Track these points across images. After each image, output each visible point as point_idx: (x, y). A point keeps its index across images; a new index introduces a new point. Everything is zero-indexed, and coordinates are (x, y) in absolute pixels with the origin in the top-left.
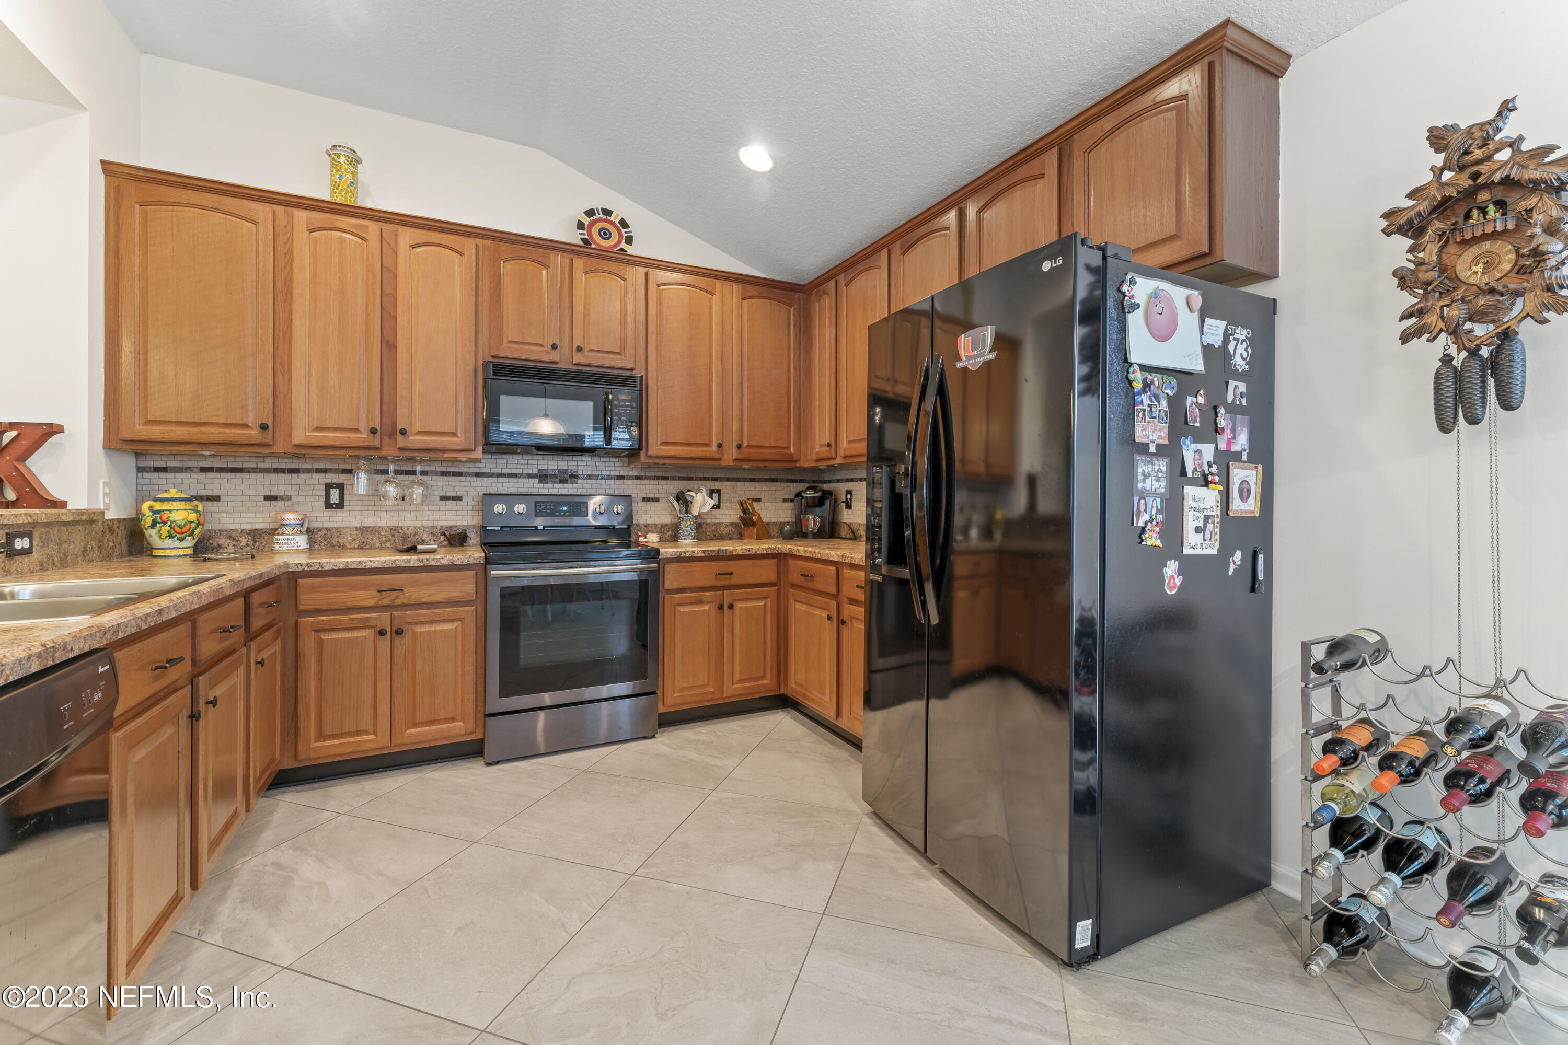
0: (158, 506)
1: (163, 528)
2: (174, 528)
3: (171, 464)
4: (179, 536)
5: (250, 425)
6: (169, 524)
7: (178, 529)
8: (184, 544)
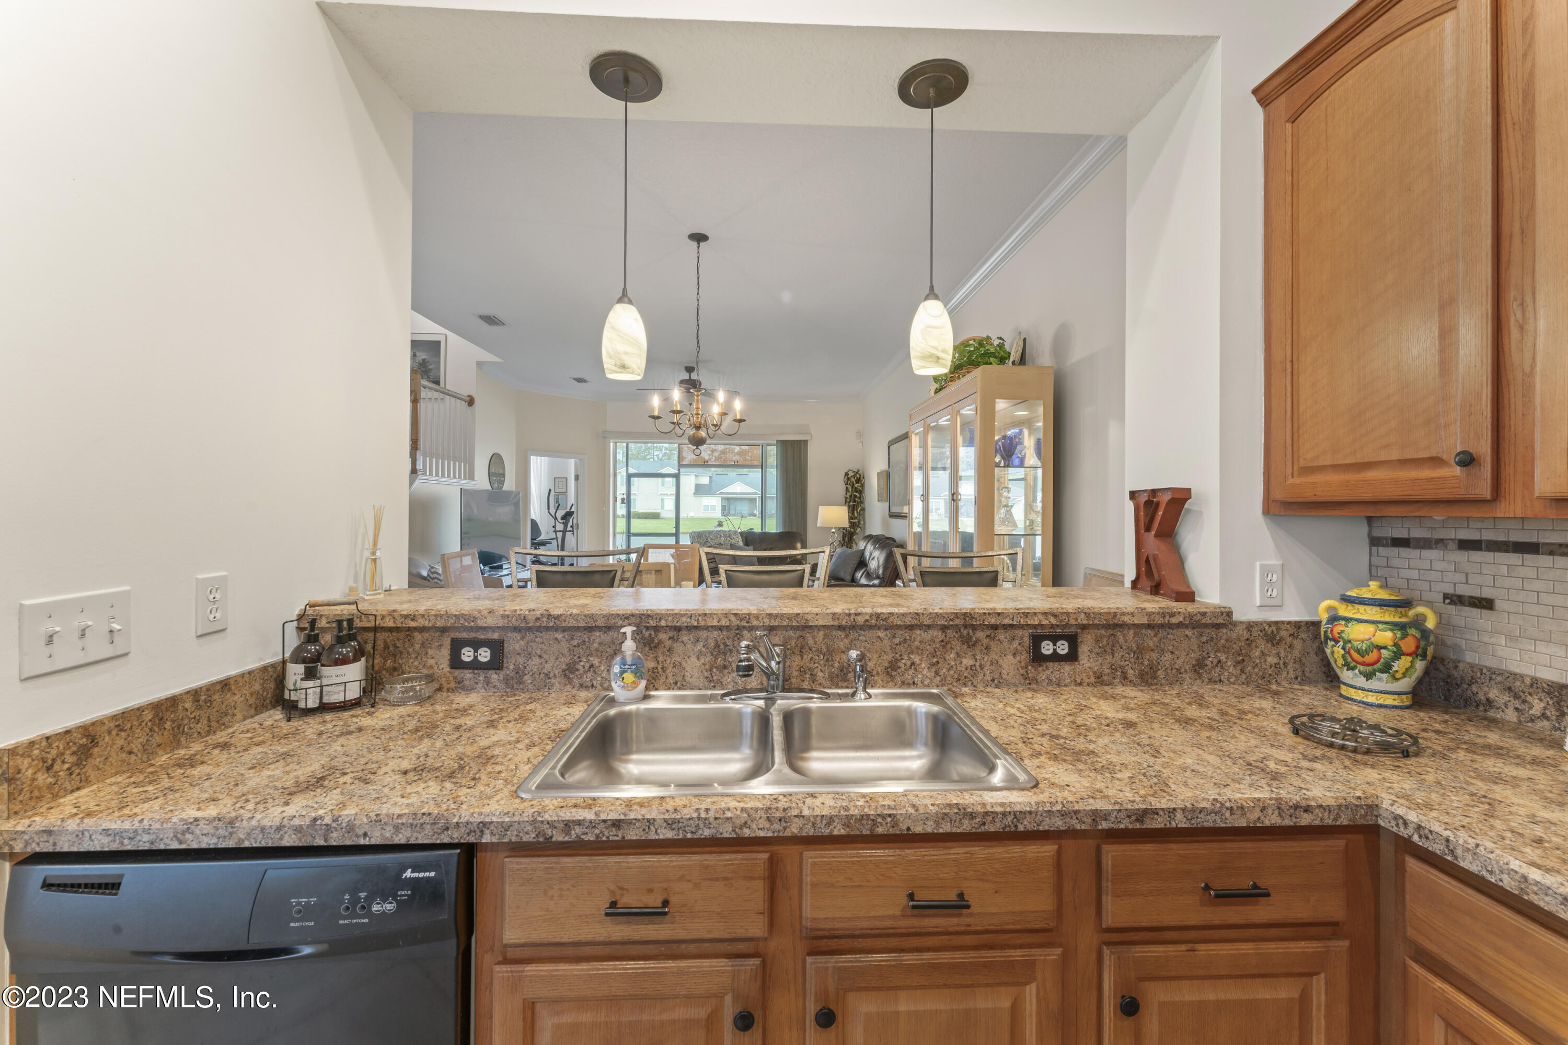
0: (1344, 610)
1: (1336, 649)
2: (1349, 653)
3: (1416, 533)
4: (1362, 668)
5: (1445, 457)
6: (1341, 643)
7: (1356, 656)
8: (1374, 684)
